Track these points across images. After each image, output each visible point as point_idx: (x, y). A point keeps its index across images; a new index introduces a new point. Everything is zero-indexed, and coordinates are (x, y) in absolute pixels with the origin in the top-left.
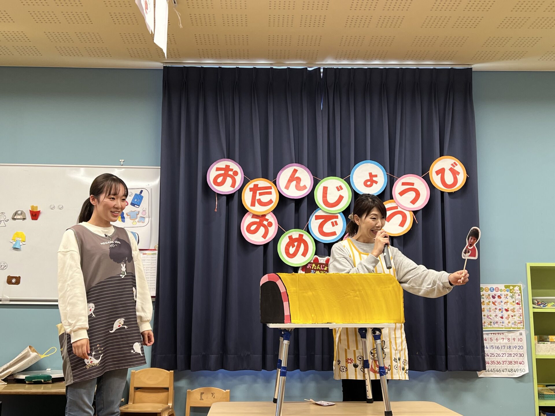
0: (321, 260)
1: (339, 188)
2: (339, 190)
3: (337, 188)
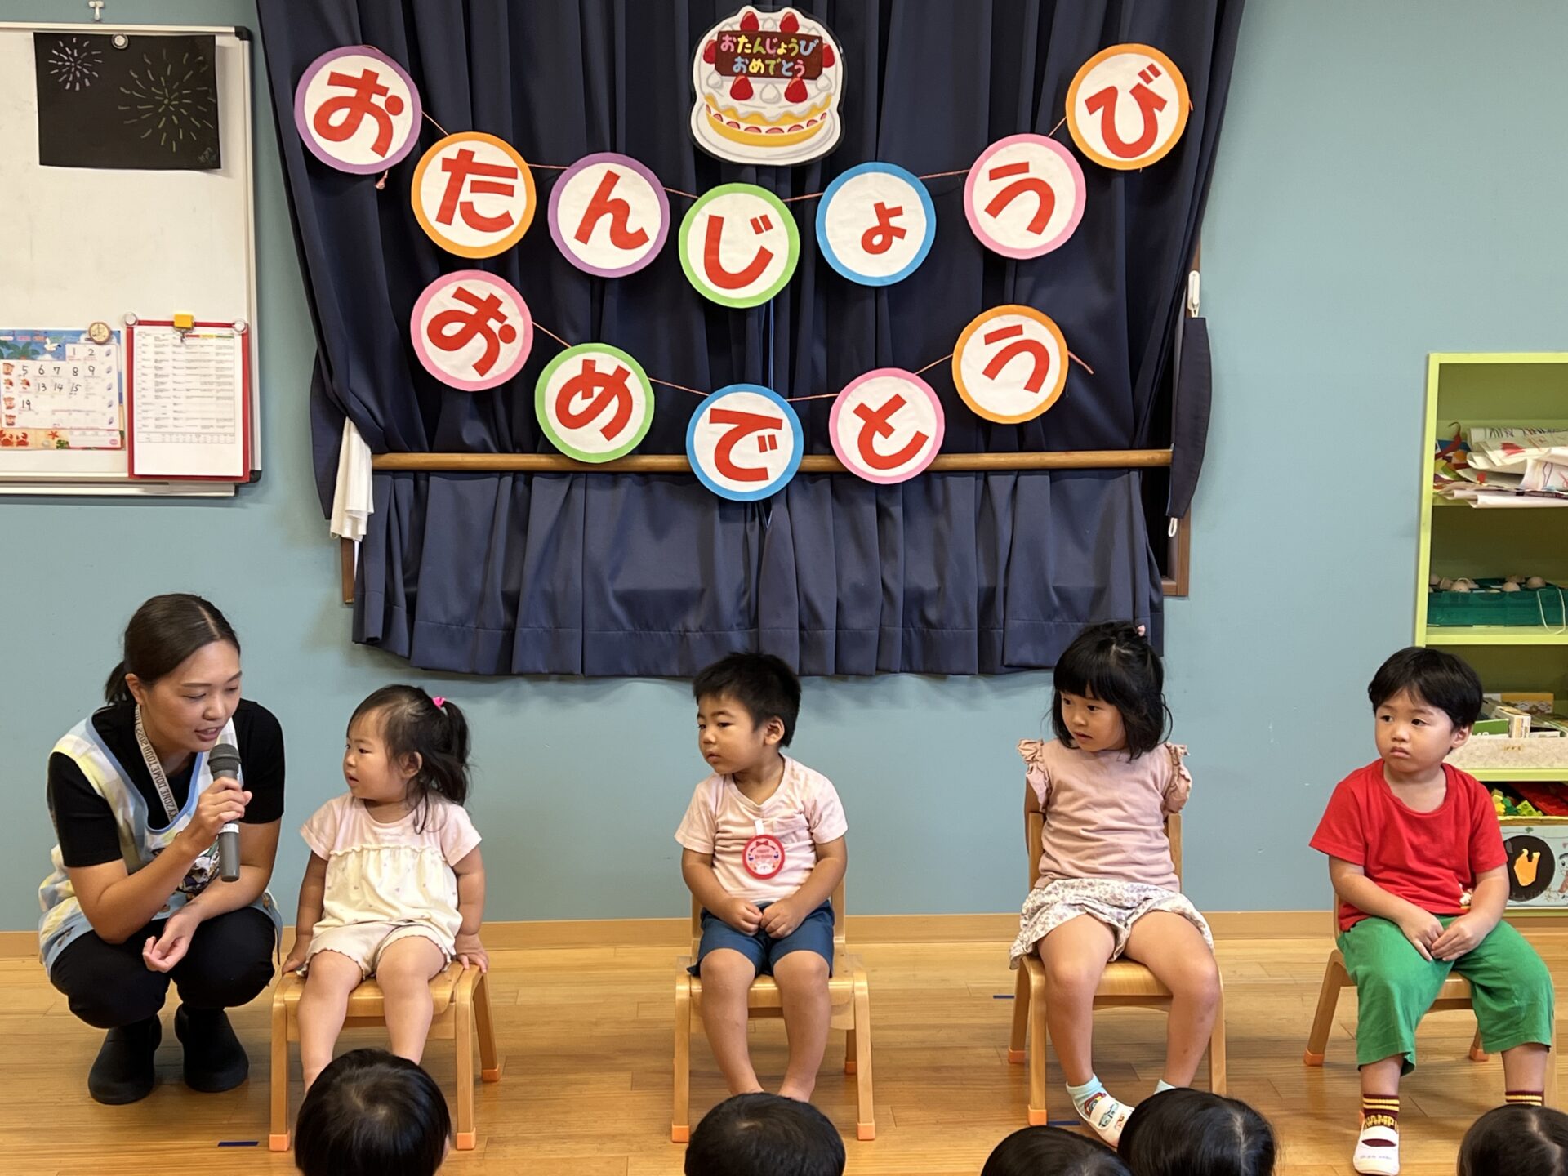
0: (765, 20)
1: (761, 225)
2: (758, 231)
3: (754, 222)
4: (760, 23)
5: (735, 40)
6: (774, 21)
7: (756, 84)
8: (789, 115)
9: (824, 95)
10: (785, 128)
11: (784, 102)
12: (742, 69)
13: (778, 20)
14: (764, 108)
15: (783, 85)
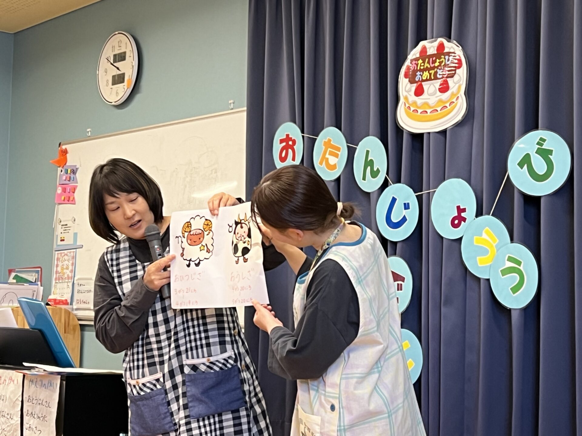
0: (430, 48)
4: (428, 50)
5: (417, 62)
6: (434, 47)
7: (425, 85)
8: (441, 101)
9: (457, 85)
10: (439, 109)
11: (438, 93)
12: (419, 78)
13: (435, 47)
14: (429, 99)
15: (437, 84)
